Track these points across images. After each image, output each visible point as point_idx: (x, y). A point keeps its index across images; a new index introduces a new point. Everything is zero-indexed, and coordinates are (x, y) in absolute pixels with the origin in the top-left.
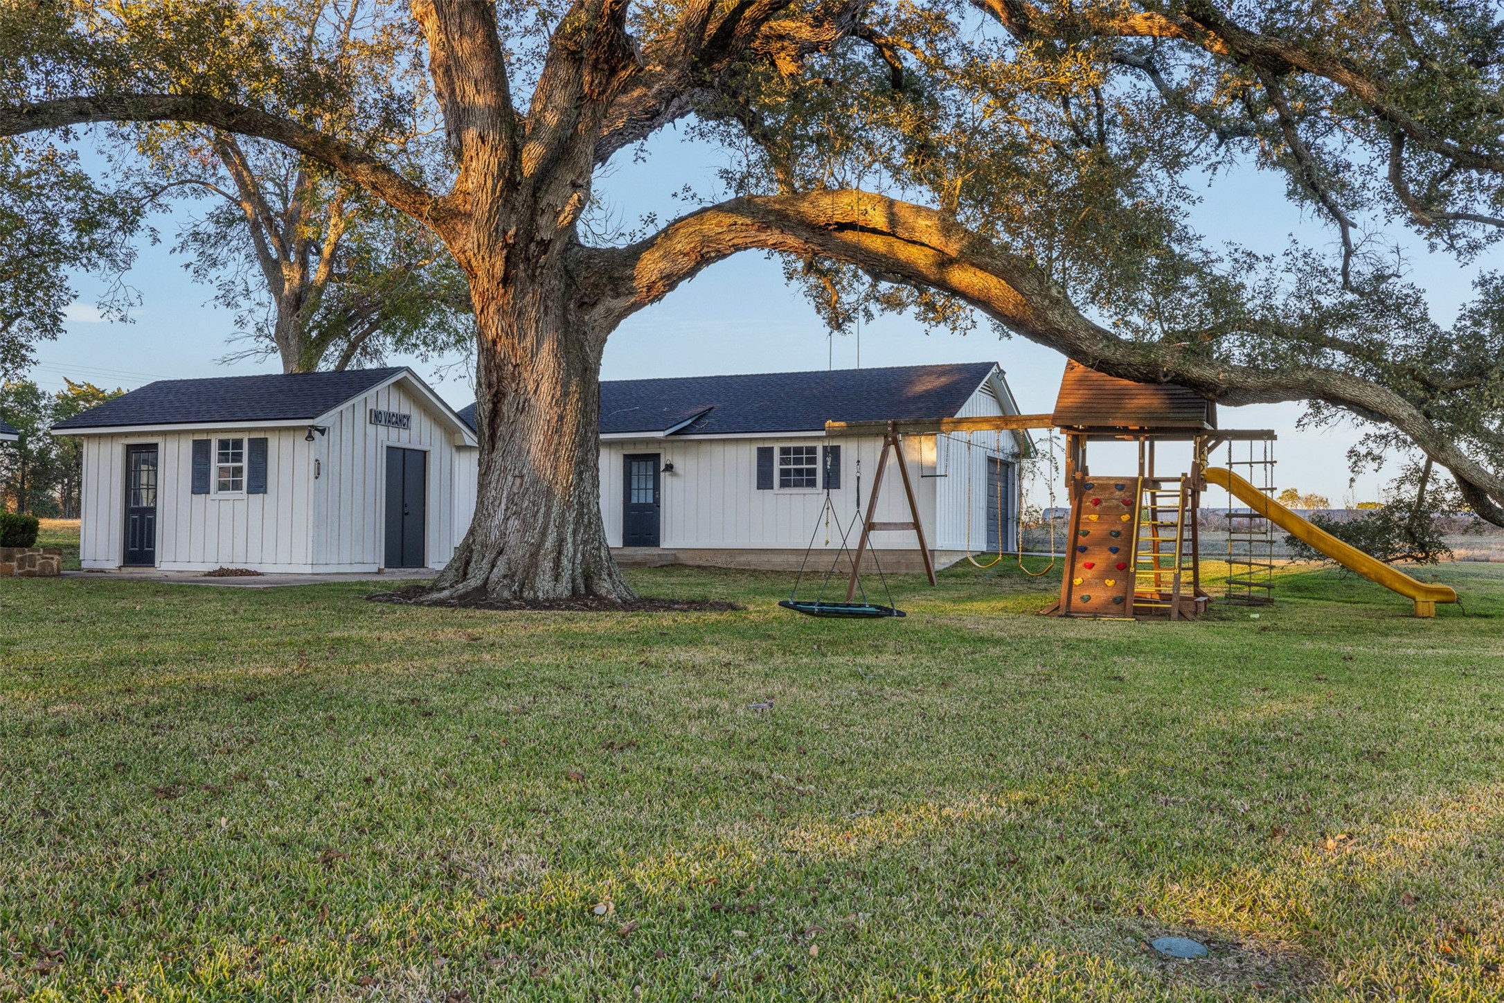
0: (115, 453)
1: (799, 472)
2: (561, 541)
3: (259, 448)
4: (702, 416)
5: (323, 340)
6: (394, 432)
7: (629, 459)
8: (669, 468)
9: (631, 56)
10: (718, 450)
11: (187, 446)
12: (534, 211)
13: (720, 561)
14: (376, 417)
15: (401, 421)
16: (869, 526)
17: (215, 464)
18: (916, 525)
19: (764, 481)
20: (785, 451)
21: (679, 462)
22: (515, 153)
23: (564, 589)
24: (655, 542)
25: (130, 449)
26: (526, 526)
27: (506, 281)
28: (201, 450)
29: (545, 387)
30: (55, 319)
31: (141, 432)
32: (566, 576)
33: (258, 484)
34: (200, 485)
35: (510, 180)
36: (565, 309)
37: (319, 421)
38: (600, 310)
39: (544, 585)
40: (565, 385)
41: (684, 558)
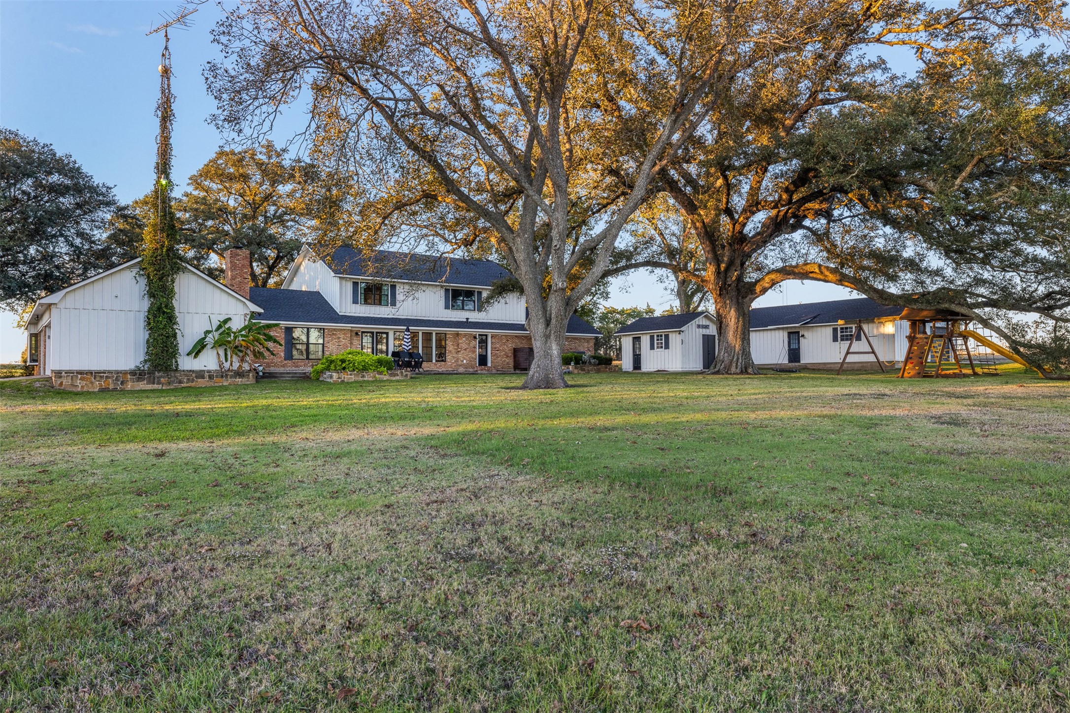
0: (630, 339)
1: (847, 336)
2: (738, 359)
3: (667, 337)
4: (815, 317)
5: (693, 294)
6: (704, 330)
7: (789, 333)
8: (803, 336)
9: (746, 239)
10: (819, 329)
11: (648, 337)
12: (726, 278)
13: (821, 367)
14: (699, 326)
15: (707, 327)
16: (848, 353)
17: (656, 342)
18: (873, 352)
19: (835, 339)
20: (842, 329)
21: (806, 334)
22: (719, 266)
23: (738, 371)
24: (799, 361)
25: (634, 338)
26: (729, 355)
27: (720, 295)
28: (652, 338)
29: (733, 320)
30: (607, 294)
31: (636, 334)
32: (739, 367)
33: (667, 347)
34: (652, 348)
35: (718, 273)
36: (738, 299)
37: (682, 329)
38: (748, 298)
39: (733, 369)
40: (738, 319)
41: (809, 366)
